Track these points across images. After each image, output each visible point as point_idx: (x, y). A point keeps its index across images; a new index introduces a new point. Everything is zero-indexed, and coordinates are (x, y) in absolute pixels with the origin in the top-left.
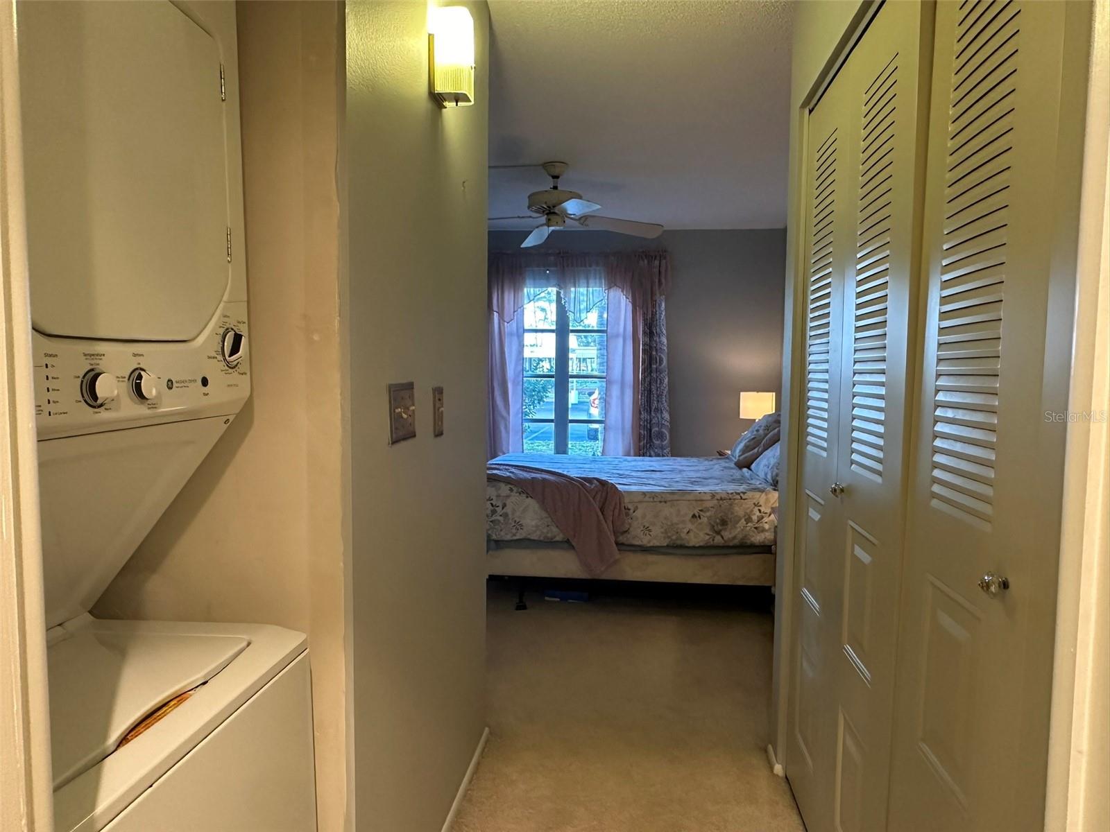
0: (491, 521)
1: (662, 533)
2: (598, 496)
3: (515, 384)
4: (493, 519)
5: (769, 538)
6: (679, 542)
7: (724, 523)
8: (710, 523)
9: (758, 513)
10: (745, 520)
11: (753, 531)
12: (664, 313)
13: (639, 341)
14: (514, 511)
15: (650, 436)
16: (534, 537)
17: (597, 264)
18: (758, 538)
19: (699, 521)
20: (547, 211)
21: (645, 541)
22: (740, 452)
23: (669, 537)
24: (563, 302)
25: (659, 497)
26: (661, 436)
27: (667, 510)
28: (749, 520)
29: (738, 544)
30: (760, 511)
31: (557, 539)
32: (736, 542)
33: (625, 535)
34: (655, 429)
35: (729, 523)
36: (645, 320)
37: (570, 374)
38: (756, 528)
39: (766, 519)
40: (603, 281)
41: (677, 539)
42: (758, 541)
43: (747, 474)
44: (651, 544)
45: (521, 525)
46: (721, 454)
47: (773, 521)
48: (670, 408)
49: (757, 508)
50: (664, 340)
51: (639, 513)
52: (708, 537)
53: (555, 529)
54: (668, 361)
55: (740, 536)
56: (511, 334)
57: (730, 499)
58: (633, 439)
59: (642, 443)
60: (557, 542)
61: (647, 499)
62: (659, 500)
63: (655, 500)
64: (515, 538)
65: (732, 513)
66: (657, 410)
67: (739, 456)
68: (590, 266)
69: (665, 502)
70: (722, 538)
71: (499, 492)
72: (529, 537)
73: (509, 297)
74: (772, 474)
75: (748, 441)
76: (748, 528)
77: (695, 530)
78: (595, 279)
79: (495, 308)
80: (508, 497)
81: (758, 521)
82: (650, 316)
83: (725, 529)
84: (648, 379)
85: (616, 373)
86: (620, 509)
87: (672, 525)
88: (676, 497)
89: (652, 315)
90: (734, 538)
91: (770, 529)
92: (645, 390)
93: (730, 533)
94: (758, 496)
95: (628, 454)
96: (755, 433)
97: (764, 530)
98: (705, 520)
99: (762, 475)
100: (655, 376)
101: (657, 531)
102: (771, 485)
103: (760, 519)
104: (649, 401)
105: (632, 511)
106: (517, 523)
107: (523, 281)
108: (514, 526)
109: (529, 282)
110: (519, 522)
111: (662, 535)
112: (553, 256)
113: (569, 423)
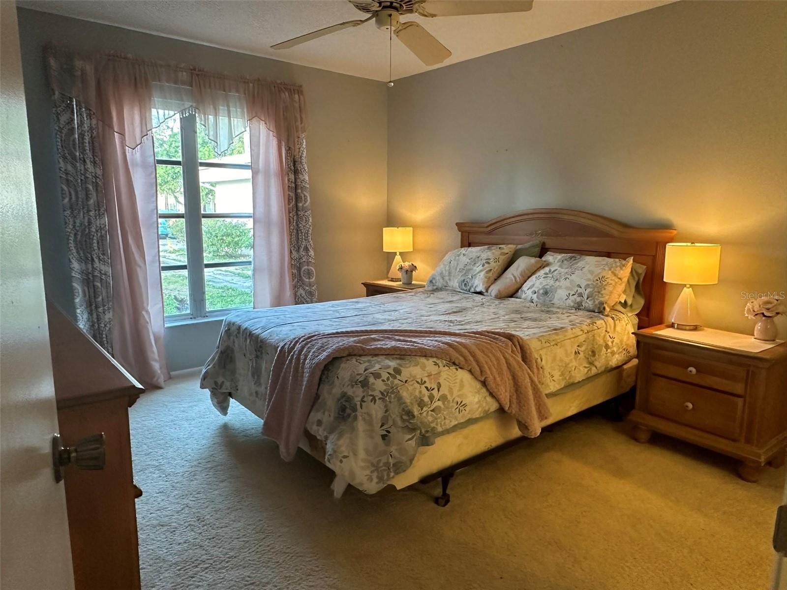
1: (560, 376)
4: (433, 407)
6: (571, 381)
7: (593, 353)
9: (610, 339)
10: (605, 347)
11: (611, 356)
12: (305, 151)
15: (300, 275)
16: (477, 415)
18: (613, 361)
19: (579, 356)
21: (552, 388)
23: (565, 379)
25: (551, 339)
26: (309, 274)
27: (559, 353)
28: (607, 347)
32: (603, 368)
34: (304, 268)
35: (596, 352)
37: (202, 212)
38: (611, 353)
40: (245, 110)
41: (569, 378)
44: (556, 389)
45: (465, 406)
48: (314, 245)
50: (307, 178)
51: (544, 362)
52: (586, 370)
53: (489, 399)
54: (312, 199)
55: (605, 363)
61: (545, 344)
63: (551, 344)
65: (596, 344)
66: (305, 249)
68: (229, 91)
69: (556, 344)
70: (596, 367)
71: (427, 369)
72: (472, 416)
76: (608, 355)
77: (578, 366)
80: (438, 374)
83: (596, 359)
84: (295, 218)
87: (565, 366)
90: (603, 365)
93: (599, 362)
97: (615, 353)
98: (582, 354)
100: (301, 215)
101: (556, 374)
104: (297, 240)
106: (460, 404)
107: (150, 97)
108: (457, 408)
109: (156, 99)
110: (461, 402)
111: (561, 378)
112: (185, 72)
113: (206, 267)
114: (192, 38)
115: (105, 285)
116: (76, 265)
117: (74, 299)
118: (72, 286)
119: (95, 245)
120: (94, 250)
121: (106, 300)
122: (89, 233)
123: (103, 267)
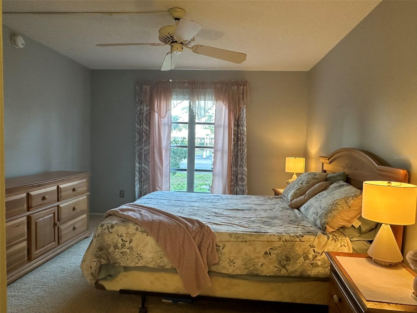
0: (120, 253)
1: (243, 265)
2: (197, 238)
3: (166, 151)
4: (122, 251)
5: (321, 272)
6: (255, 272)
7: (288, 259)
8: (278, 259)
9: (313, 253)
10: (304, 258)
11: (310, 267)
12: (245, 115)
13: (232, 129)
14: (137, 246)
15: (237, 180)
16: (151, 265)
17: (210, 89)
18: (313, 271)
19: (270, 257)
20: (171, 41)
21: (230, 271)
22: (291, 196)
23: (248, 269)
24: (192, 108)
25: (241, 237)
26: (242, 180)
27: (246, 248)
28: (306, 258)
29: (298, 275)
30: (314, 251)
31: (167, 267)
32: (297, 274)
33: (216, 266)
34: (239, 176)
35: (292, 259)
36: (235, 118)
37: (196, 145)
38: (311, 264)
39: (319, 258)
40: (213, 97)
41: (253, 270)
42: (313, 274)
43: (299, 216)
44: (235, 273)
45: (142, 257)
46: (277, 194)
47: (324, 259)
48: (247, 164)
49: (312, 249)
50: (245, 129)
51: (226, 250)
52: (276, 269)
53: (165, 260)
54: (247, 139)
55: (300, 270)
56: (165, 125)
57: (292, 241)
58: (228, 181)
59: (232, 183)
60: (167, 269)
61: (232, 239)
62: (240, 240)
63: (238, 240)
64: (137, 265)
65: (294, 252)
66: (240, 166)
67: (291, 200)
68: (206, 89)
69: (245, 242)
70: (287, 270)
71: (129, 230)
72: (147, 265)
73: (163, 104)
74: (321, 221)
75: (296, 190)
76: (306, 264)
77: (266, 263)
78: (209, 96)
79: (156, 110)
80: (134, 234)
81: (313, 259)
82: (238, 116)
83: (289, 264)
84: (236, 150)
85: (220, 146)
86: (213, 248)
87: (250, 259)
88: (253, 238)
89: (239, 115)
90: (295, 271)
91: (322, 265)
92: (234, 155)
93: (293, 267)
94: (312, 240)
95: (224, 193)
96: (300, 185)
97: (317, 266)
98: (273, 256)
99: (311, 219)
100: (240, 148)
101: (239, 263)
102: (320, 229)
103: (315, 257)
104: (236, 161)
105: (221, 248)
106: (139, 255)
107: (171, 96)
108: (137, 257)
109: (174, 97)
110: (140, 254)
111: (244, 267)
112: (187, 83)
113: (195, 171)
114: (199, 68)
115: (145, 174)
116: (137, 165)
117: (135, 178)
118: (135, 173)
119: (143, 157)
120: (142, 159)
121: (145, 180)
122: (142, 152)
123: (145, 166)
